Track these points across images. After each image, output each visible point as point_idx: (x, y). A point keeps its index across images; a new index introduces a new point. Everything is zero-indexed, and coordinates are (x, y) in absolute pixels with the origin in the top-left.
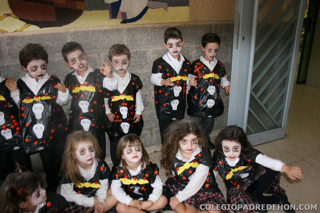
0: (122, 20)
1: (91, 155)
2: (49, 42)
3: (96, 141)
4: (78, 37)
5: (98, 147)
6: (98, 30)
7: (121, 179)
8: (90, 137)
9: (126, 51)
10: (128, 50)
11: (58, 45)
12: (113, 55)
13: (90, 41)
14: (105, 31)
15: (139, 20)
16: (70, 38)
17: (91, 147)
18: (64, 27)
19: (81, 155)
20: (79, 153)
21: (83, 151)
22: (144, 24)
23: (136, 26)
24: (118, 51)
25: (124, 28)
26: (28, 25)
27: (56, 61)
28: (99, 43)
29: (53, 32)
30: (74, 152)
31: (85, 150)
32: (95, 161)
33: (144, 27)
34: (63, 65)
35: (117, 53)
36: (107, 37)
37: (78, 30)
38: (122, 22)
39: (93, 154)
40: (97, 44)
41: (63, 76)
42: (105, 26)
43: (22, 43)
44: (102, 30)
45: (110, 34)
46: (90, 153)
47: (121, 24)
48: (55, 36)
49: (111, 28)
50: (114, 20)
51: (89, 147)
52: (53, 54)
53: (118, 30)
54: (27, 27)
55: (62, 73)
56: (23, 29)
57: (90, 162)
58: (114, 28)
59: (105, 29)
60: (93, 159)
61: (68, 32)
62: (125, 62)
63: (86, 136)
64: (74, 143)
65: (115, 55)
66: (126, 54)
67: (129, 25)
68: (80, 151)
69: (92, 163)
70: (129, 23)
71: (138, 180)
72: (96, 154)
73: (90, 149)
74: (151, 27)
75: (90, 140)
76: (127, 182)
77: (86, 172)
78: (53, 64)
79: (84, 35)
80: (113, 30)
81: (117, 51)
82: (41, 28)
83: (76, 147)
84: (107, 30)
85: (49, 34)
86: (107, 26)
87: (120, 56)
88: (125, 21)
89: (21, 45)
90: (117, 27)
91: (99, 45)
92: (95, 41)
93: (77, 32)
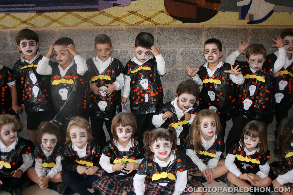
0: (249, 21)
1: (212, 129)
2: (187, 34)
3: (218, 118)
4: (211, 32)
5: (220, 123)
6: (227, 28)
7: (236, 155)
8: (213, 114)
9: (263, 51)
10: (265, 50)
11: (194, 38)
12: (250, 54)
13: (219, 37)
14: (233, 30)
15: (264, 22)
16: (204, 33)
17: (214, 122)
18: (201, 23)
19: (204, 127)
20: (203, 125)
21: (206, 125)
22: (267, 26)
23: (260, 27)
24: (256, 51)
25: (249, 28)
26: (175, 20)
27: (190, 50)
28: (227, 39)
29: (192, 27)
30: (199, 125)
31: (208, 124)
32: (215, 135)
33: (267, 28)
34: (196, 54)
35: (254, 52)
36: (234, 35)
37: (212, 26)
38: (248, 23)
39: (214, 129)
40: (225, 39)
41: (194, 63)
42: (234, 25)
43: (168, 33)
44: (231, 28)
45: (237, 32)
46: (212, 127)
47: (248, 24)
48: (193, 30)
49: (238, 27)
50: (243, 20)
51: (212, 122)
52: (189, 44)
53: (245, 30)
54: (174, 21)
55: (193, 61)
56: (171, 23)
57: (210, 135)
58: (241, 27)
59: (234, 28)
60: (213, 133)
61: (203, 28)
62: (261, 61)
63: (210, 113)
64: (200, 117)
65: (252, 54)
66: (262, 53)
67: (254, 26)
68: (203, 124)
69: (213, 136)
70: (254, 24)
71: (251, 159)
72: (217, 129)
73: (212, 124)
74: (273, 28)
75: (213, 117)
76: (241, 158)
77: (207, 143)
78: (187, 53)
79: (216, 32)
80: (240, 29)
81: (254, 51)
82: (184, 23)
83: (201, 121)
84: (235, 29)
85: (189, 28)
86: (236, 25)
87: (257, 55)
88: (251, 22)
89: (167, 35)
90: (244, 27)
91: (227, 40)
92: (223, 37)
93: (211, 28)
